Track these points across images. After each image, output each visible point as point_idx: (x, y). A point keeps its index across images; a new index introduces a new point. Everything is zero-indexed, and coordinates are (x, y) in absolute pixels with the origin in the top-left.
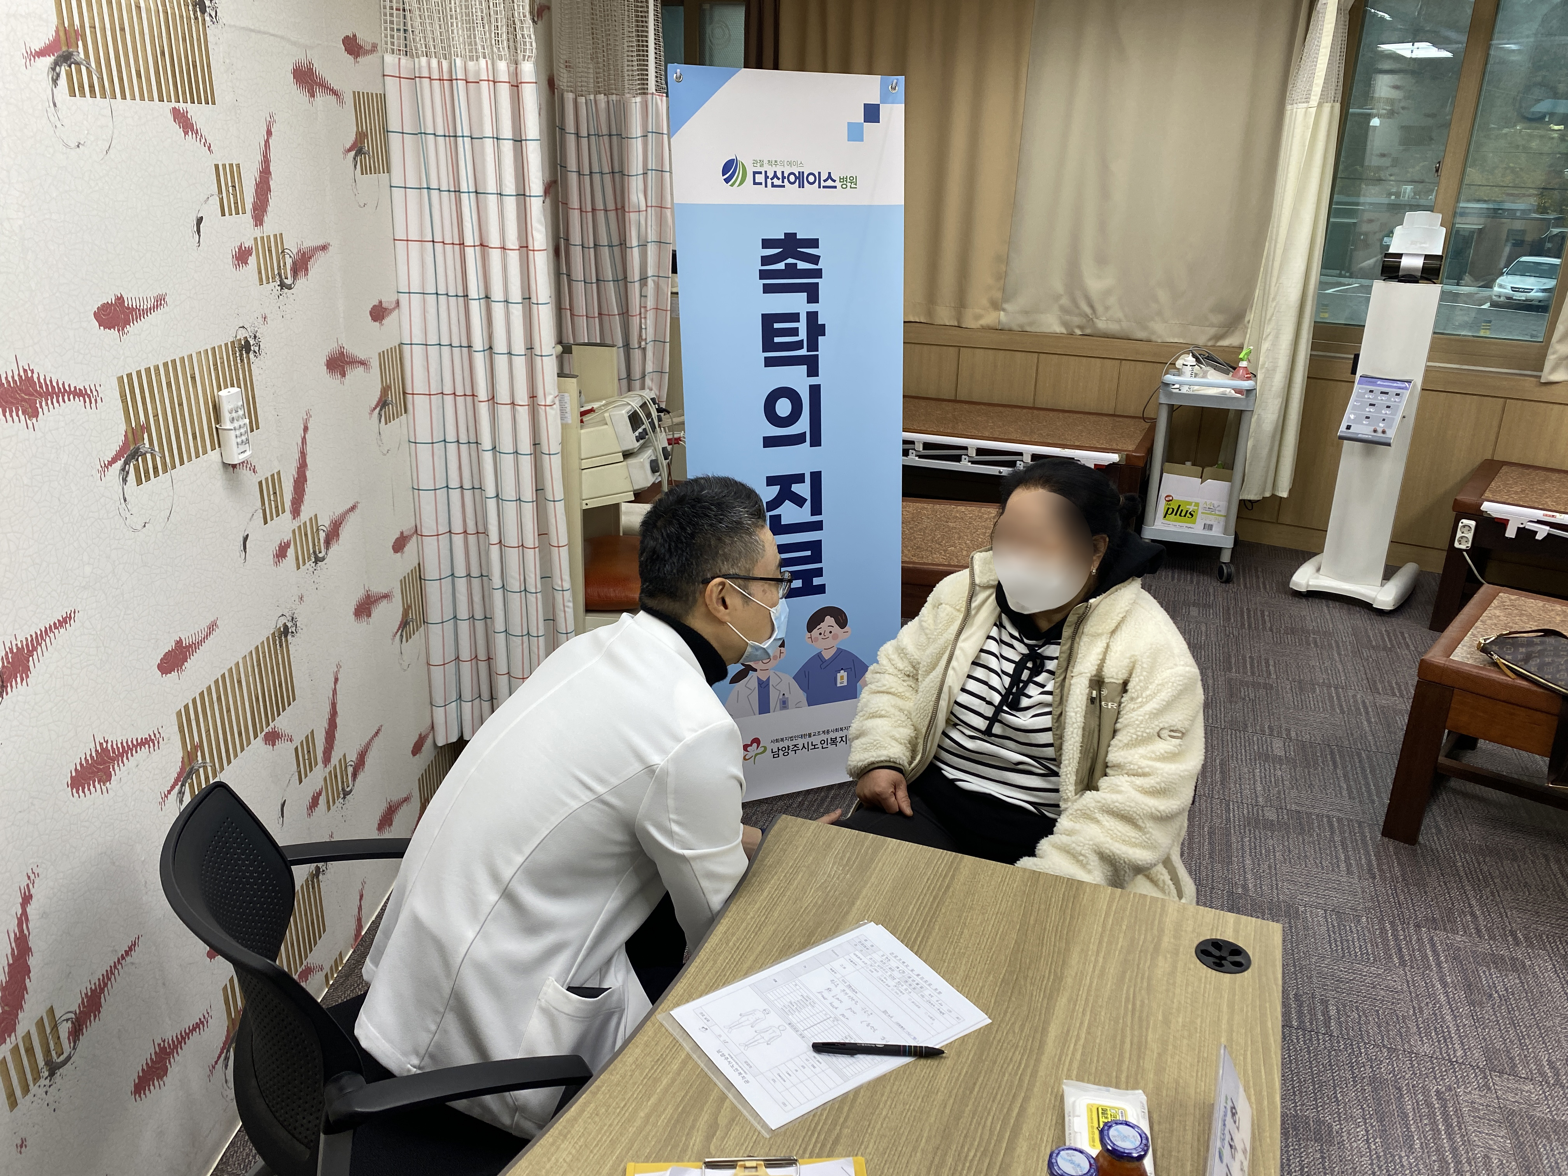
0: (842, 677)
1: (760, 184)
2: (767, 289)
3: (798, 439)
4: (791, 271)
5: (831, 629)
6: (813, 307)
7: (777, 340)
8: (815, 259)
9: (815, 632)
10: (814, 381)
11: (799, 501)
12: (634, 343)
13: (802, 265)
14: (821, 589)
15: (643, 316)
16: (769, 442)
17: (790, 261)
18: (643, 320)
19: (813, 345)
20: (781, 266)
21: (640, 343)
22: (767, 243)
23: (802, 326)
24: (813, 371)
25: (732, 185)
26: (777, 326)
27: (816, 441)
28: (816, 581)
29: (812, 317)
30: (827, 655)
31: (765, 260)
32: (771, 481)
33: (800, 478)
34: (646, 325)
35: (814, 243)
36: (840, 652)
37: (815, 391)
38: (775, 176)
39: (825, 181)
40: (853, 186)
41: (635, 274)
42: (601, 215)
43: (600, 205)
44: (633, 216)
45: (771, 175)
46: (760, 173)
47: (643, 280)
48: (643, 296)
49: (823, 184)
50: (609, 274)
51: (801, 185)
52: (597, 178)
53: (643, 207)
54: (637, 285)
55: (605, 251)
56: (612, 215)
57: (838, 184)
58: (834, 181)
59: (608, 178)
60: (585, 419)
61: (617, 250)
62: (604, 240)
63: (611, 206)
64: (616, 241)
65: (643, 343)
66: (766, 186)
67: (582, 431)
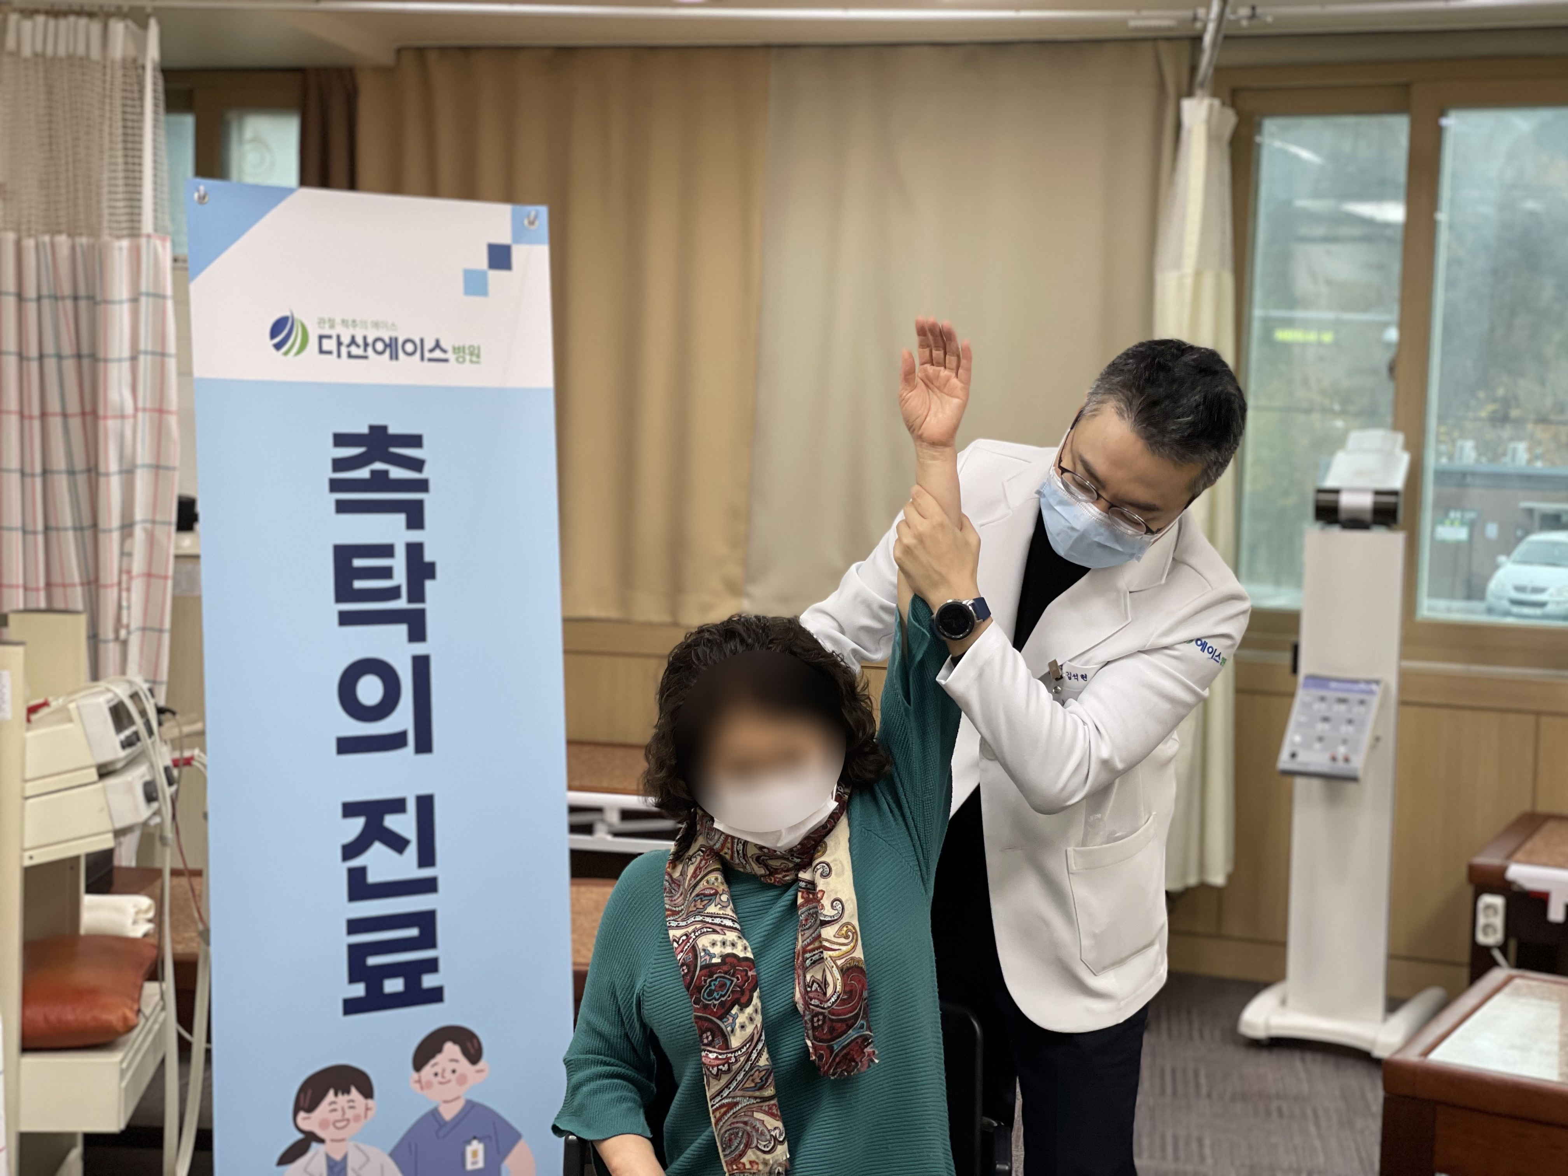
0: (475, 1154)
1: (330, 353)
2: (342, 507)
3: (395, 741)
4: (380, 481)
5: (453, 1065)
6: (415, 536)
7: (358, 584)
8: (417, 465)
9: (428, 1071)
10: (419, 649)
11: (398, 843)
12: (107, 630)
13: (397, 473)
14: (436, 995)
15: (124, 585)
16: (346, 746)
17: (378, 466)
18: (124, 595)
19: (417, 593)
20: (364, 473)
21: (117, 632)
22: (340, 440)
23: (399, 563)
24: (417, 633)
25: (286, 353)
26: (358, 563)
27: (424, 745)
28: (428, 981)
29: (415, 551)
30: (449, 1113)
31: (339, 465)
32: (350, 810)
33: (397, 806)
34: (129, 600)
35: (416, 441)
36: (471, 1107)
37: (421, 665)
38: (353, 341)
39: (431, 351)
40: (474, 359)
41: (112, 517)
42: (56, 424)
43: (54, 406)
44: (111, 425)
45: (346, 340)
46: (329, 337)
47: (127, 528)
48: (125, 554)
49: (427, 355)
50: (66, 516)
51: (394, 356)
52: (51, 364)
53: (129, 409)
54: (116, 536)
55: (61, 483)
56: (75, 424)
57: (450, 355)
58: (444, 351)
59: (69, 365)
60: (34, 717)
61: (81, 479)
62: (59, 461)
63: (74, 406)
64: (80, 463)
65: (123, 633)
66: (339, 355)
67: (30, 734)
